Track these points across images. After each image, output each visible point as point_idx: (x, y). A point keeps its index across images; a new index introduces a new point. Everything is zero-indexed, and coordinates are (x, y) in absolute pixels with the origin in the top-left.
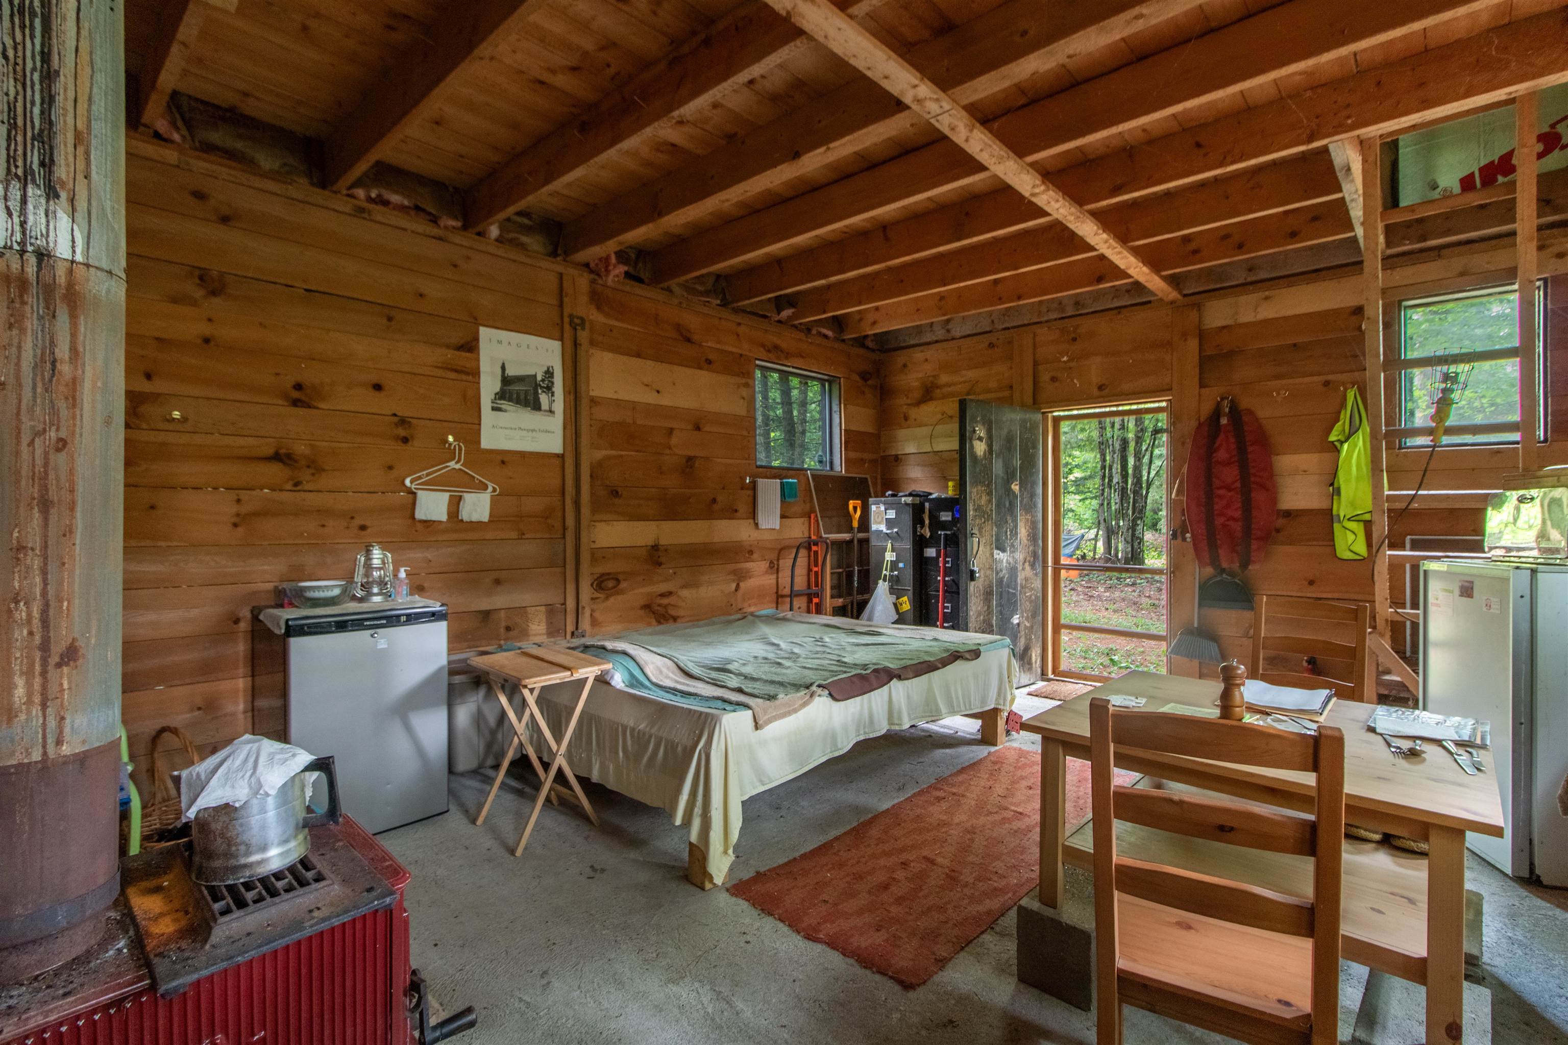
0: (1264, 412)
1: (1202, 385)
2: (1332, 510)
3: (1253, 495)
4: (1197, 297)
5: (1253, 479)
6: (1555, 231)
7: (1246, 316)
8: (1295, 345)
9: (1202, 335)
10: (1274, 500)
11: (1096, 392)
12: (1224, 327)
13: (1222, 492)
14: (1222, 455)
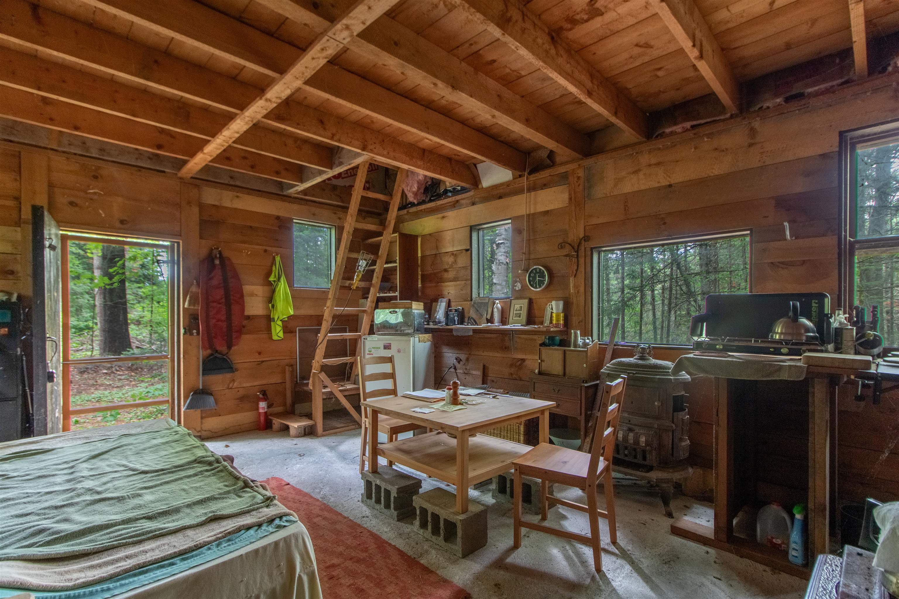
0: (236, 261)
1: (201, 238)
2: (270, 315)
3: (232, 307)
4: (200, 181)
5: (232, 297)
6: (340, 209)
7: (227, 203)
8: (251, 227)
9: (202, 207)
10: (243, 310)
11: (118, 225)
12: (214, 205)
13: (215, 304)
14: (215, 282)
